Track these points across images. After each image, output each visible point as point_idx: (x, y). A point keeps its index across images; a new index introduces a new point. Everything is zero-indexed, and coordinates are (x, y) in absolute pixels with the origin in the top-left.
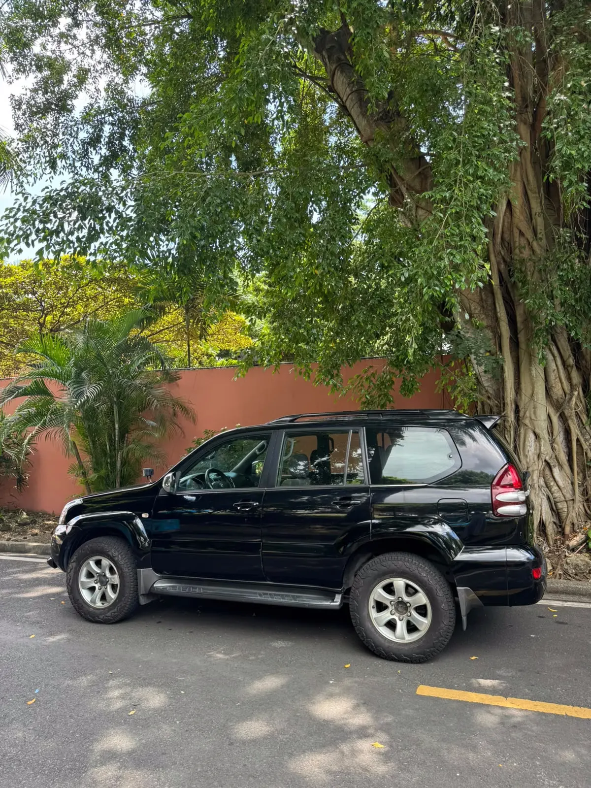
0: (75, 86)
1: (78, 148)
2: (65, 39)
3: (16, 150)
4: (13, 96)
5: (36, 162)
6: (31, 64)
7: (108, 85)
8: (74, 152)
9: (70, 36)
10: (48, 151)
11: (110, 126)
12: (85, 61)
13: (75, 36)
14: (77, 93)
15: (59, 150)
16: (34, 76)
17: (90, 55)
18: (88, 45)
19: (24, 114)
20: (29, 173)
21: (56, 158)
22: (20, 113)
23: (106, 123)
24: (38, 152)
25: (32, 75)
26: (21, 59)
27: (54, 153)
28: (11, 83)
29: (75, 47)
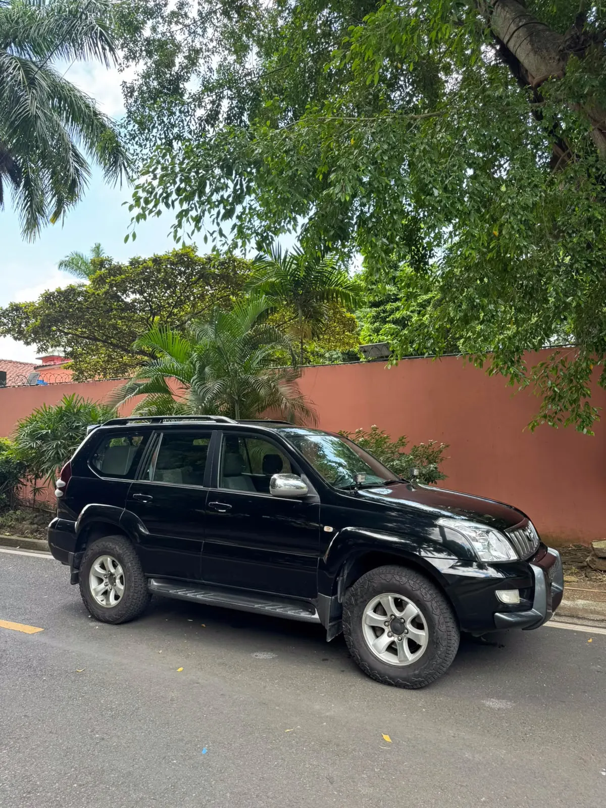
0: (186, 67)
1: (195, 128)
2: (175, 19)
3: (133, 132)
4: (125, 83)
5: (152, 144)
6: (141, 50)
7: (220, 66)
8: (190, 133)
9: (182, 15)
10: (165, 133)
11: (229, 101)
12: (196, 40)
13: (186, 14)
14: (189, 75)
15: (176, 130)
16: (144, 62)
17: (201, 34)
18: (199, 23)
19: (135, 102)
20: (145, 157)
21: (172, 140)
22: (131, 101)
23: (223, 97)
24: (154, 133)
25: (142, 62)
26: (131, 45)
27: (170, 134)
28: (121, 71)
29: (185, 26)
